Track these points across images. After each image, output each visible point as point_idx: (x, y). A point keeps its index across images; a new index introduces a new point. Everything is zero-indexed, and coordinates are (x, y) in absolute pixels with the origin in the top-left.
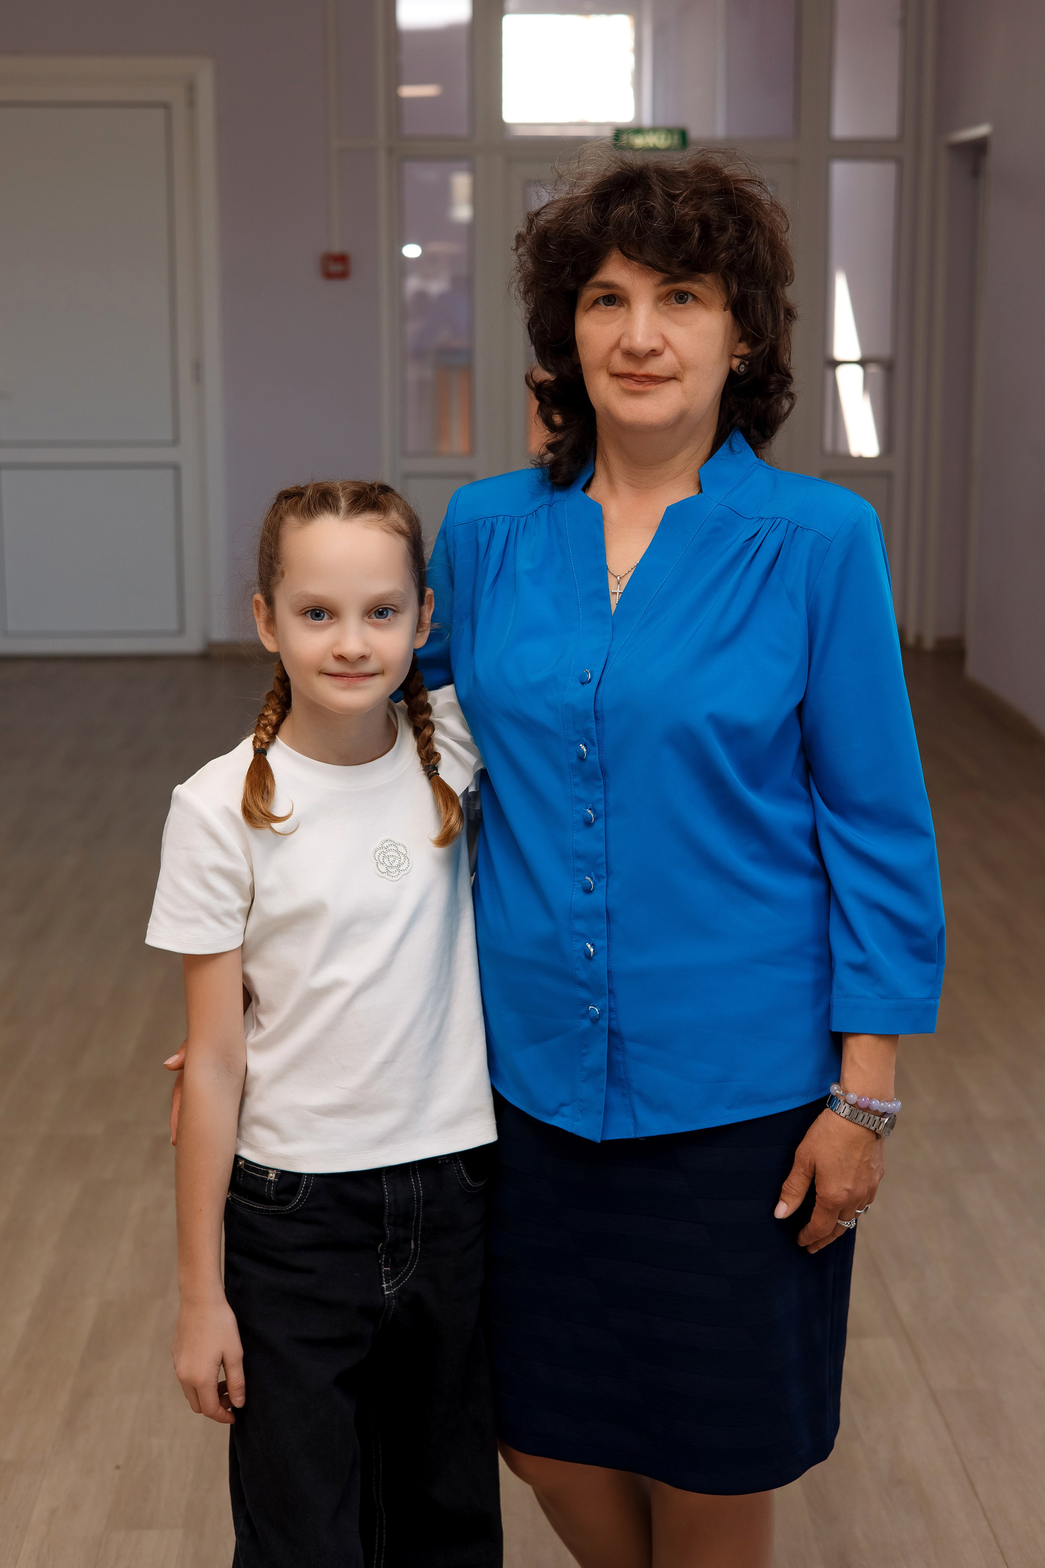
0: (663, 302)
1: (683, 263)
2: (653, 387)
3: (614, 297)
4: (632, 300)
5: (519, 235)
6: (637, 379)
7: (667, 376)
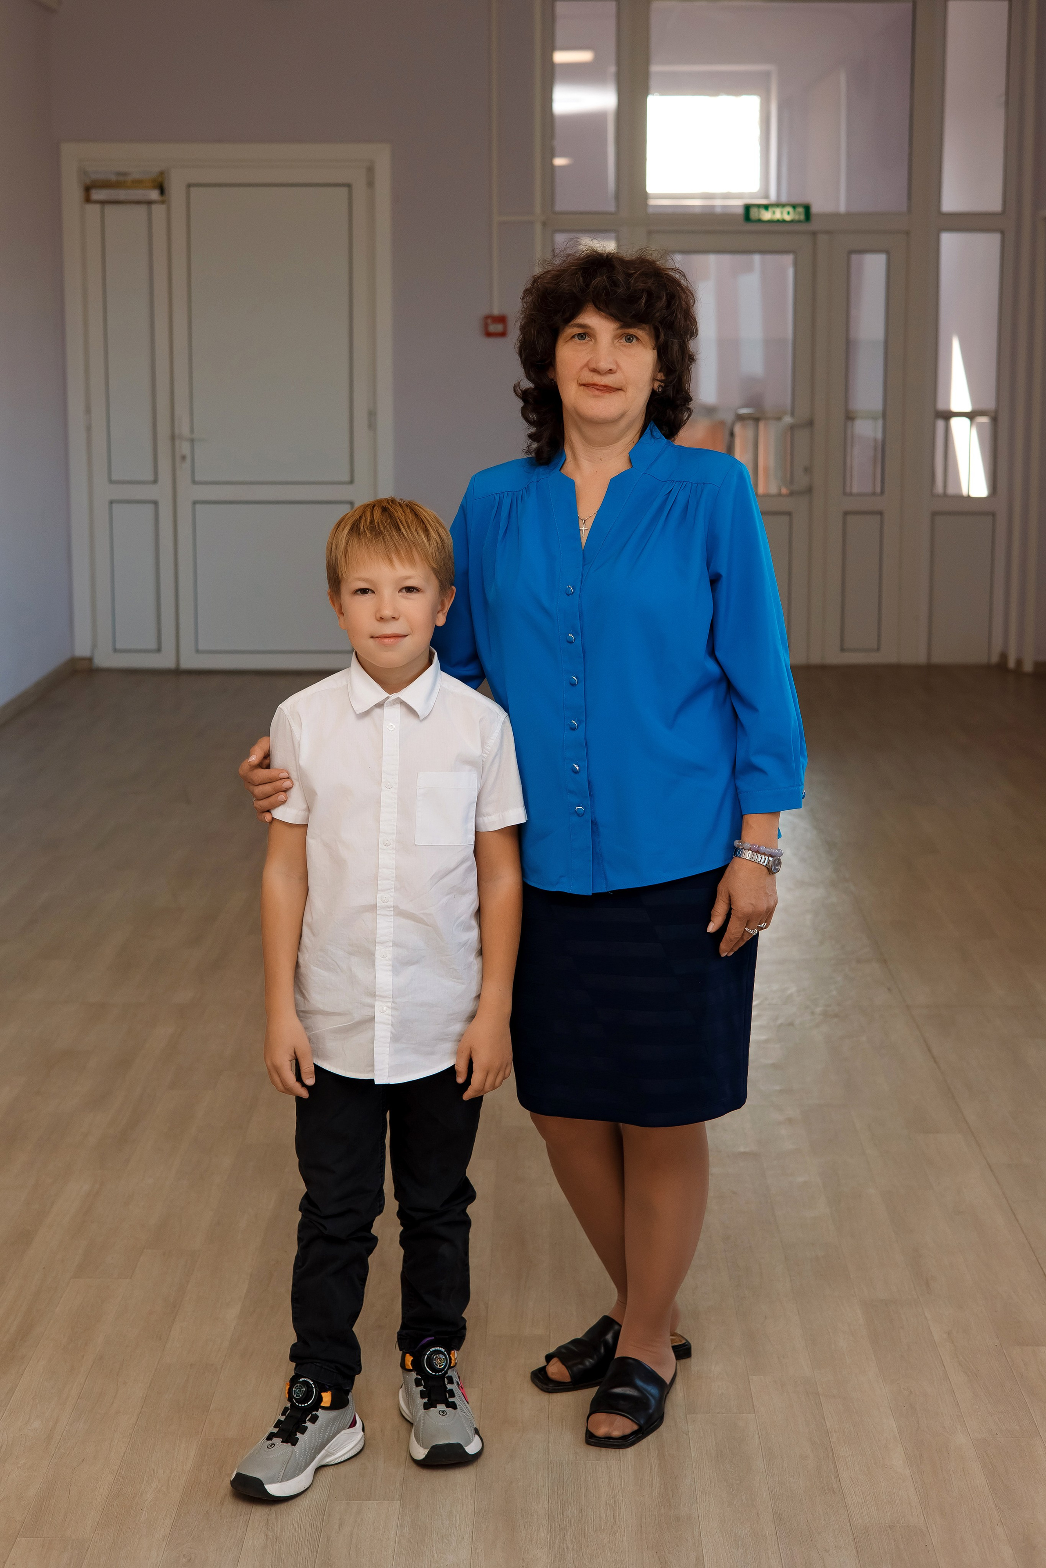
0: (618, 340)
1: (633, 317)
2: (608, 395)
3: (585, 334)
4: (598, 337)
5: (526, 290)
6: (598, 387)
7: (617, 387)
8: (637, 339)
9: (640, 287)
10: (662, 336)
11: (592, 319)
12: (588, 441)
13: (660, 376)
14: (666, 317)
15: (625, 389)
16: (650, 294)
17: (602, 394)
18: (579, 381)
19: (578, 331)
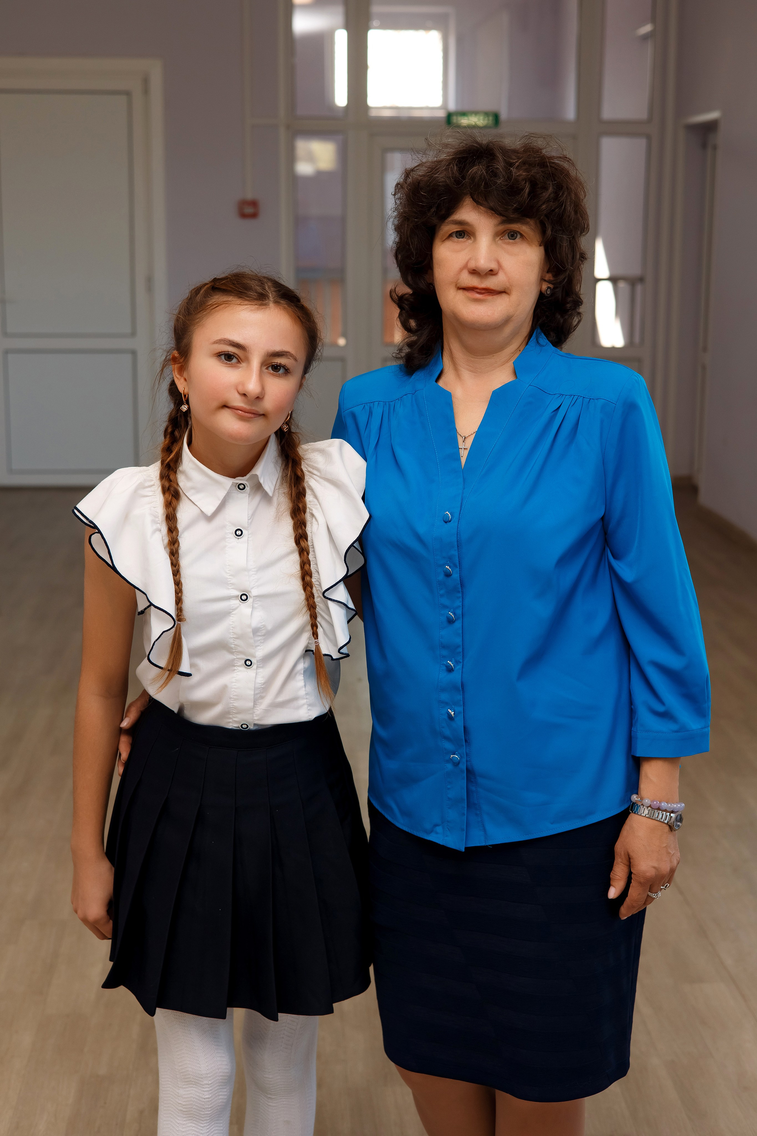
0: (499, 238)
1: (516, 210)
2: (490, 298)
3: (464, 232)
4: (477, 234)
5: (398, 184)
6: (478, 291)
7: (500, 290)
8: (522, 236)
9: (521, 178)
10: (549, 232)
11: (470, 214)
12: (470, 351)
13: (549, 276)
14: (553, 210)
15: (507, 290)
16: (533, 183)
17: (484, 298)
18: (458, 285)
19: (455, 228)
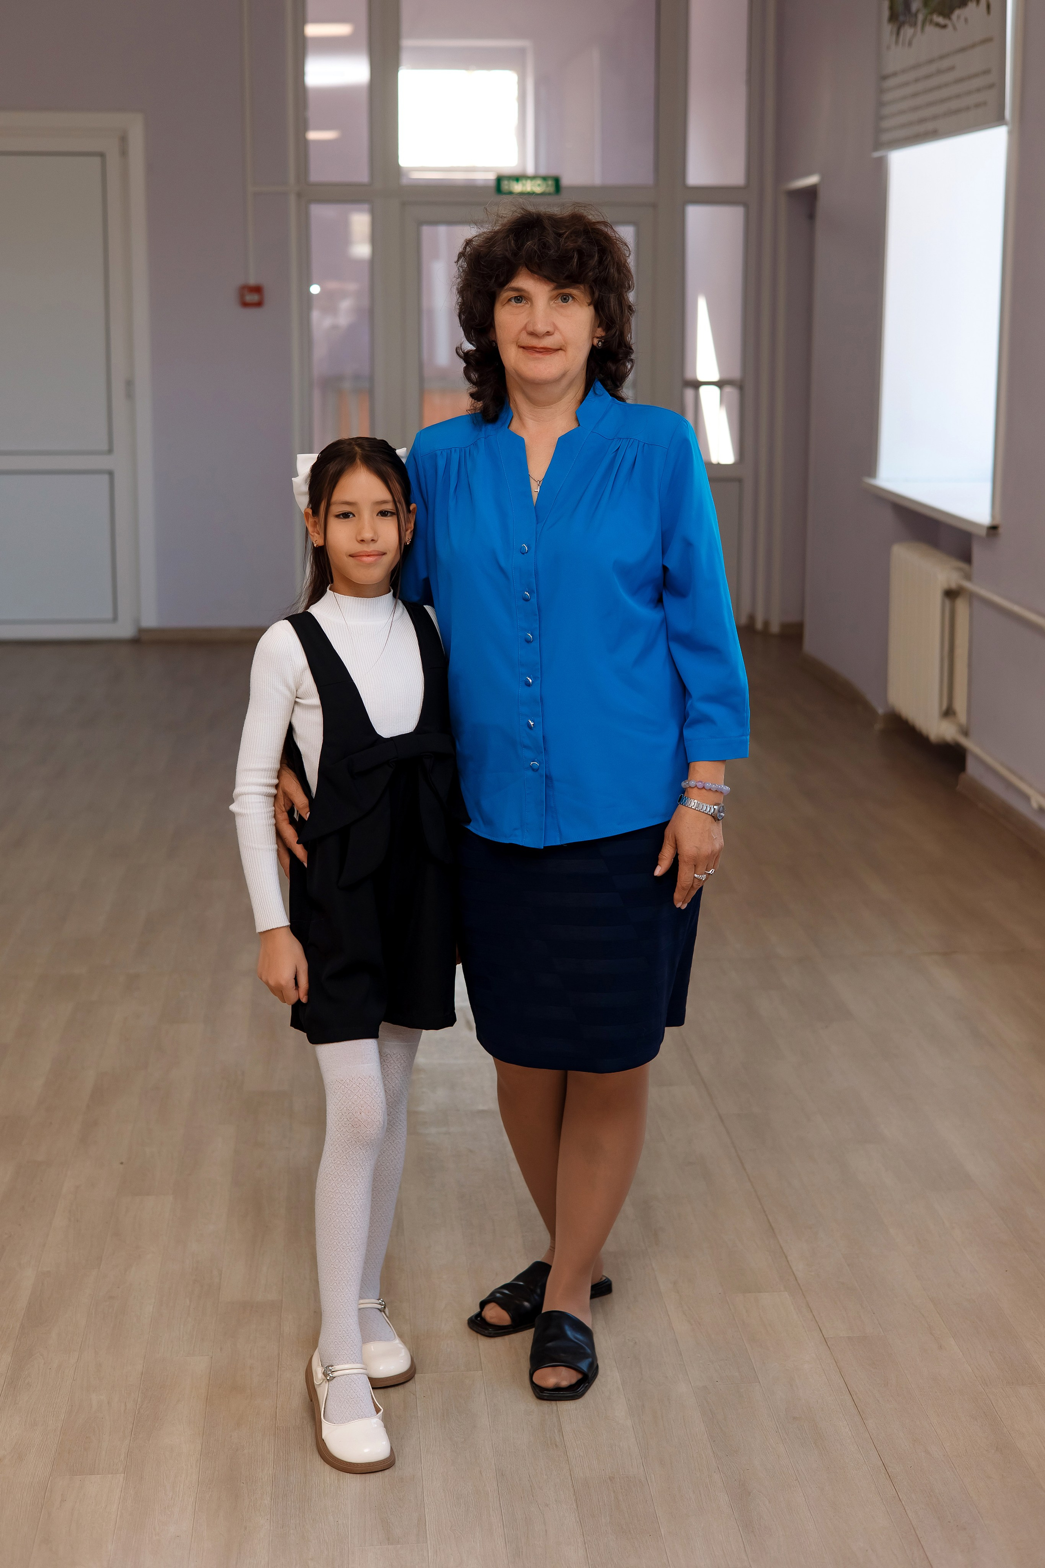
0: (554, 301)
2: (549, 356)
3: (521, 297)
4: (534, 299)
5: (460, 254)
6: (537, 350)
7: (556, 348)
8: (573, 298)
9: (570, 247)
10: (597, 294)
11: (525, 282)
12: (534, 402)
13: (600, 332)
14: (600, 274)
15: (563, 348)
16: (580, 253)
17: (542, 356)
18: (518, 344)
19: (514, 294)
